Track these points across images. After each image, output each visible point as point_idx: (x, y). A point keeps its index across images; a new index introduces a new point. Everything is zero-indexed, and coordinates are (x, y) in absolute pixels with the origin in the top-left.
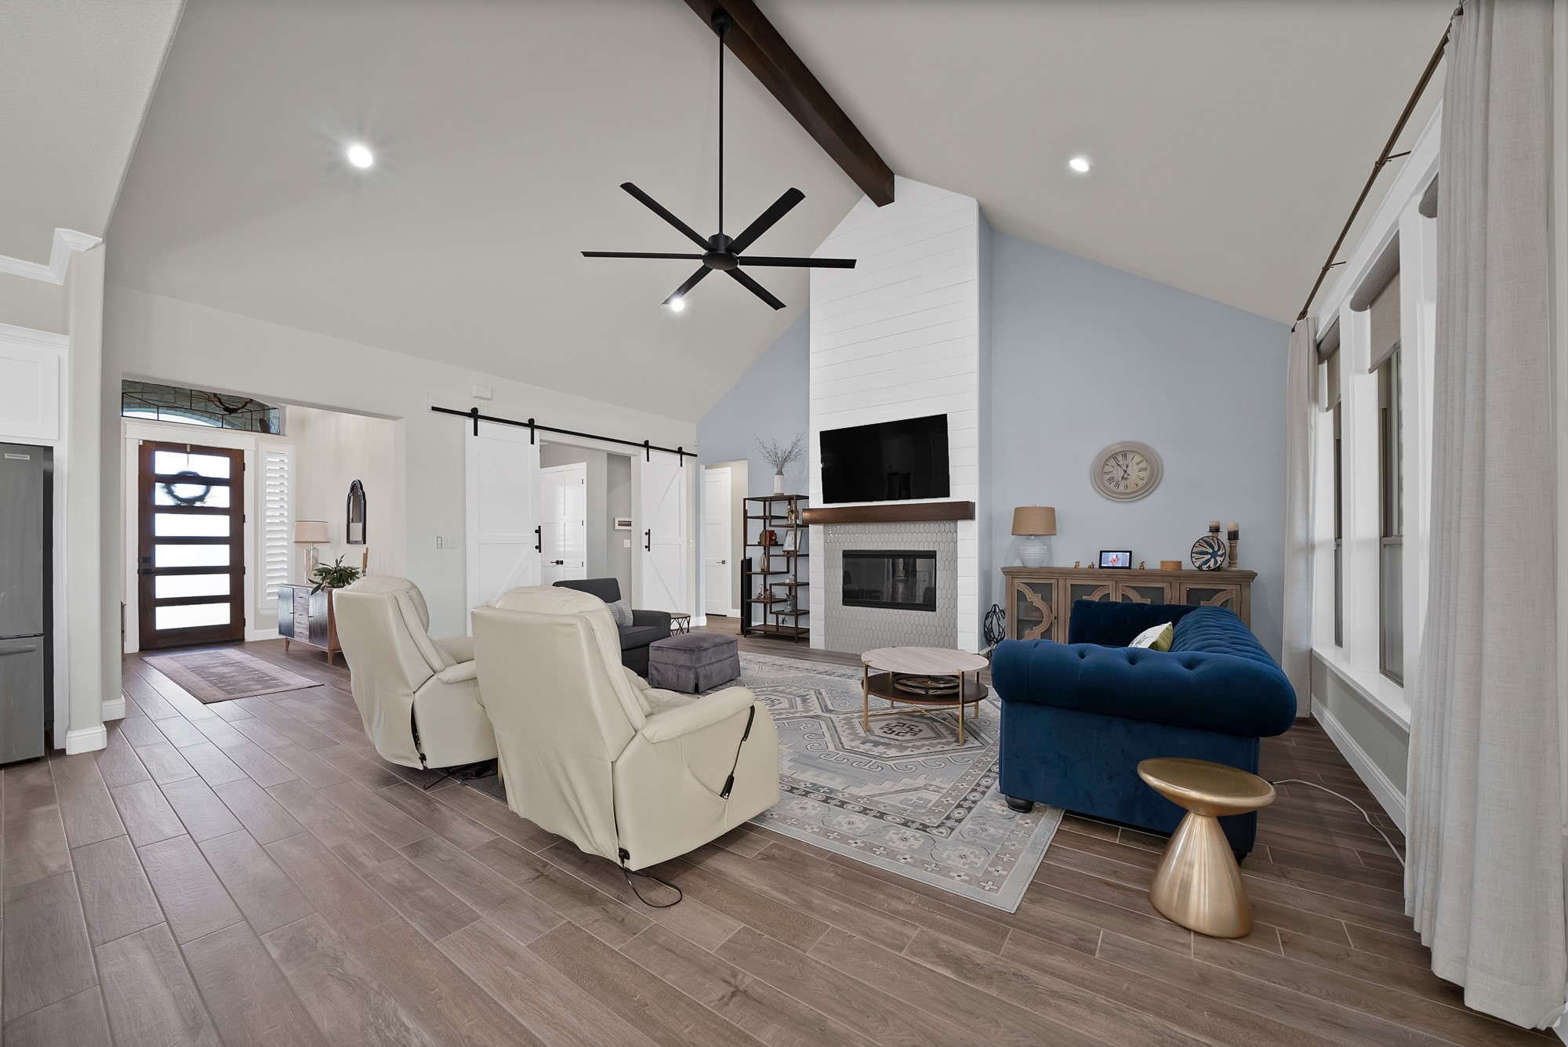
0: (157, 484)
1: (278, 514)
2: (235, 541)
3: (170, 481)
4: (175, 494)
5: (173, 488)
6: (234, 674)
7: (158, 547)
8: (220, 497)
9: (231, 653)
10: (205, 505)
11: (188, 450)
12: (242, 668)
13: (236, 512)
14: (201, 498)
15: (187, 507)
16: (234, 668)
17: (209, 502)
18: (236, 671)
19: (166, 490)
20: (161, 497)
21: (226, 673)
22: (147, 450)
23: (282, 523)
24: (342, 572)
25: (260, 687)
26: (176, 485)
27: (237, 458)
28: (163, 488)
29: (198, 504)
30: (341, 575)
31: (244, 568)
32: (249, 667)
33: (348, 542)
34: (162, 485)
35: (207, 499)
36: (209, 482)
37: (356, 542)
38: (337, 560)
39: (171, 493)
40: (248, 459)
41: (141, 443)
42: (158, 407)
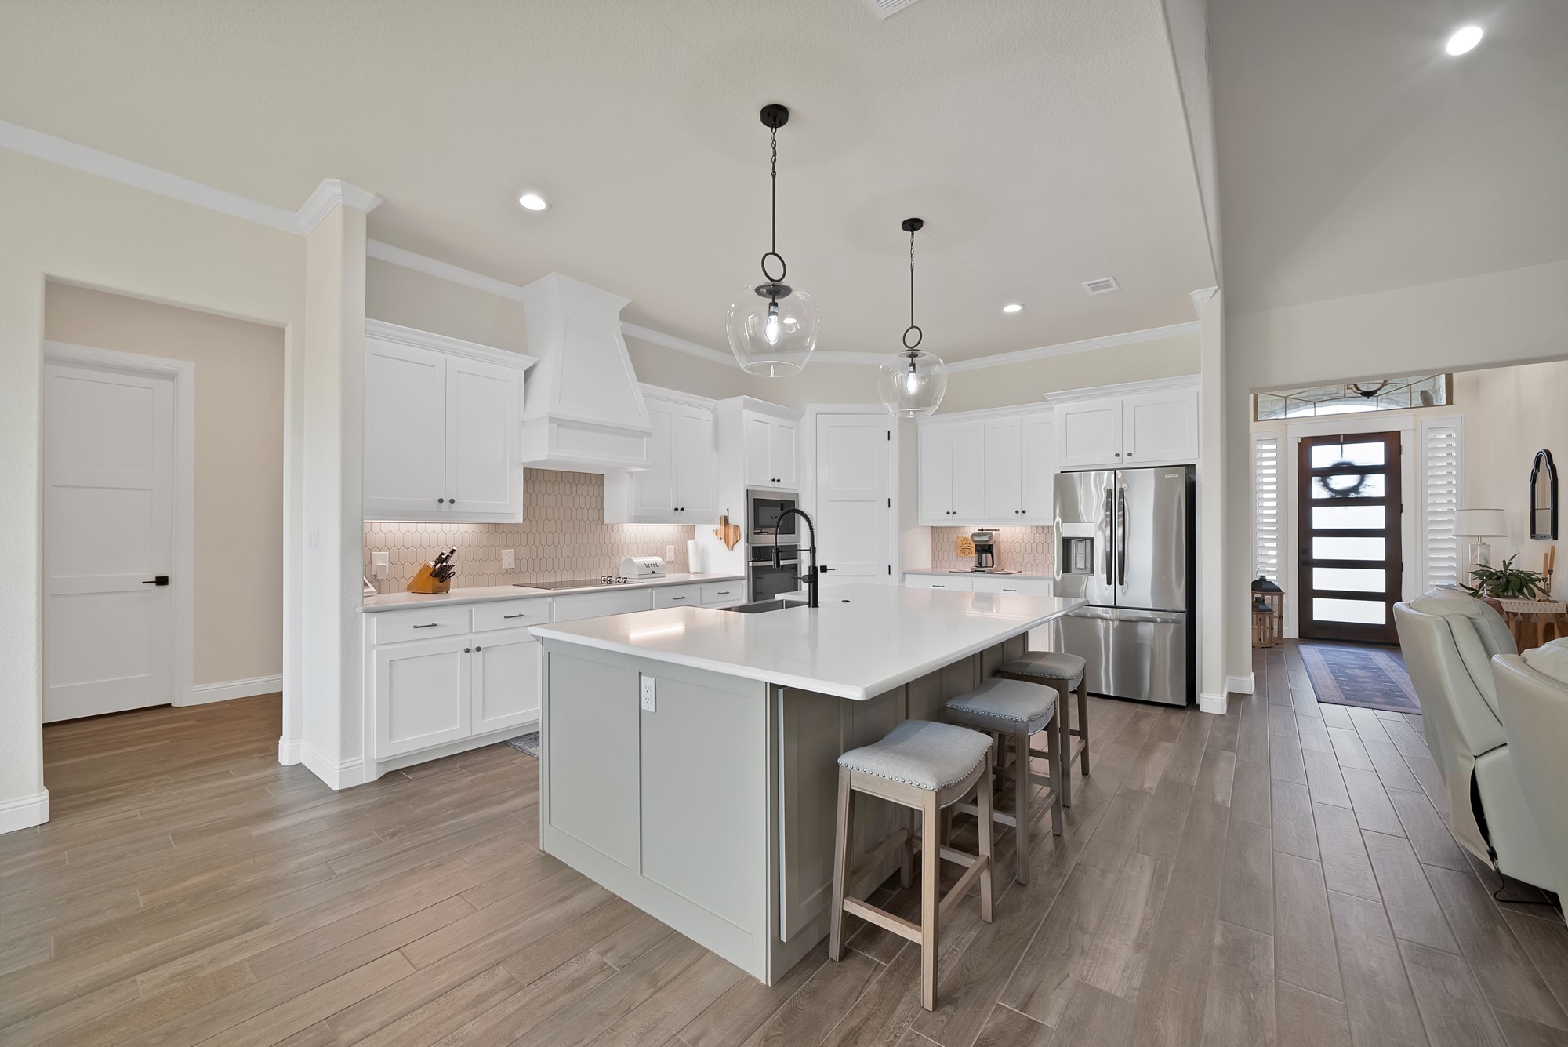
0: (1314, 478)
1: (1445, 501)
2: (1392, 533)
3: (1325, 474)
4: (1331, 486)
5: (1328, 480)
6: (1365, 680)
7: (1315, 539)
8: (1375, 485)
9: (1380, 658)
10: (1359, 496)
11: (1342, 441)
12: (1378, 673)
13: (1392, 502)
14: (1355, 489)
15: (1342, 499)
16: (1370, 674)
17: (1366, 492)
18: (1370, 678)
19: (1322, 483)
20: (1318, 491)
21: (1359, 677)
22: (1305, 446)
23: (1451, 511)
24: (1511, 578)
25: (1383, 700)
26: (1332, 477)
27: (1392, 441)
28: (1319, 481)
29: (1352, 495)
30: (1508, 581)
31: (1402, 563)
32: (1386, 676)
33: (1532, 537)
34: (1319, 478)
35: (1362, 489)
36: (1364, 471)
37: (1544, 537)
38: (1504, 561)
39: (1326, 486)
40: (1405, 442)
41: (1300, 441)
42: (1315, 403)
